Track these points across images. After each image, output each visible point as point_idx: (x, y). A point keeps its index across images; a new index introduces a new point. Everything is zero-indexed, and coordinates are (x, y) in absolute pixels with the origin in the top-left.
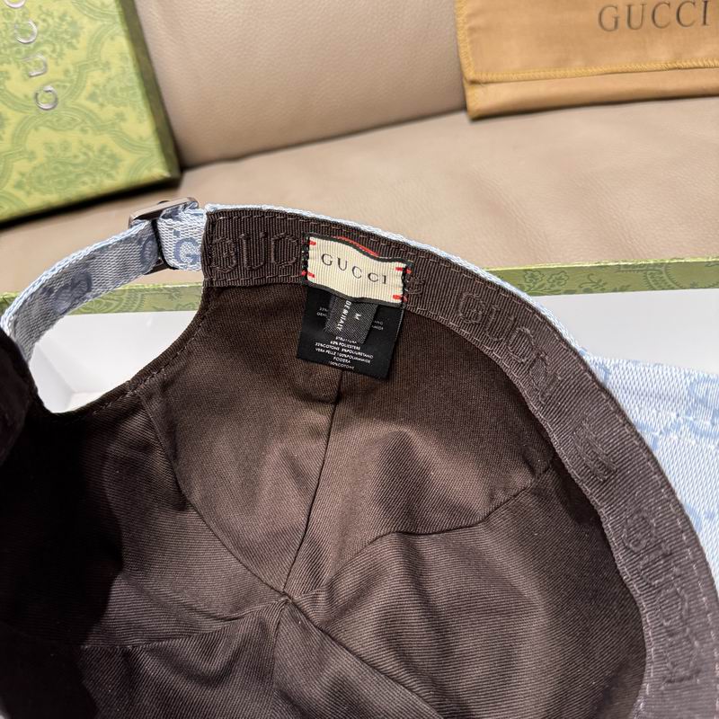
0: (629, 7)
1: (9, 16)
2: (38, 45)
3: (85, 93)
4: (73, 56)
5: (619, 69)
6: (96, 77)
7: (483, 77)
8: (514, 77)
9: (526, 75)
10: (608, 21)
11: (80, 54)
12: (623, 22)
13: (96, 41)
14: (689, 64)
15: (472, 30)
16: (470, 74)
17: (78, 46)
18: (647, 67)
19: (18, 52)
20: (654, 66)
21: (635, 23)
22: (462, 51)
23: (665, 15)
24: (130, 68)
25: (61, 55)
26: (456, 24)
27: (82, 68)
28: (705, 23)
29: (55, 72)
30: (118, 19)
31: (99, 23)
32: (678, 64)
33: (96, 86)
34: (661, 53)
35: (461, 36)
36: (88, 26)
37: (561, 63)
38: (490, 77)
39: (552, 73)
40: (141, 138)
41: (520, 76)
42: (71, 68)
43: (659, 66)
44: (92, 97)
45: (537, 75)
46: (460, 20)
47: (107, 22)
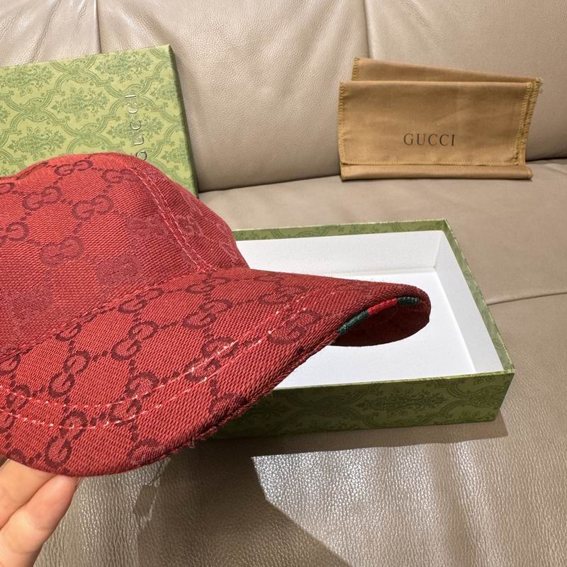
0: (418, 135)
1: (129, 117)
2: (141, 131)
3: (161, 155)
4: (157, 138)
5: (413, 163)
6: (167, 148)
7: (349, 162)
8: (364, 163)
9: (369, 163)
10: (408, 140)
11: (161, 137)
12: (415, 142)
13: (169, 132)
14: (444, 163)
15: (345, 140)
16: (343, 160)
17: (161, 133)
18: (426, 163)
19: (131, 133)
20: (429, 163)
21: (421, 142)
22: (340, 149)
23: (435, 140)
24: (184, 145)
25: (151, 136)
26: (337, 136)
27: (161, 143)
28: (453, 145)
29: (147, 144)
30: (181, 123)
31: (172, 124)
32: (440, 163)
33: (166, 152)
34: (432, 157)
35: (340, 142)
36: (166, 125)
37: (386, 158)
38: (352, 163)
39: (381, 163)
40: (185, 178)
41: (367, 163)
42: (155, 143)
43: (431, 163)
44: (164, 157)
45: (374, 163)
46: (340, 135)
47: (176, 124)
